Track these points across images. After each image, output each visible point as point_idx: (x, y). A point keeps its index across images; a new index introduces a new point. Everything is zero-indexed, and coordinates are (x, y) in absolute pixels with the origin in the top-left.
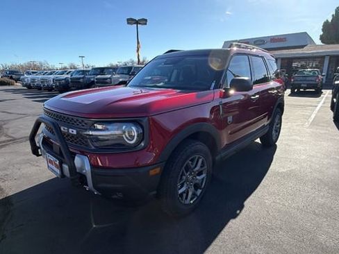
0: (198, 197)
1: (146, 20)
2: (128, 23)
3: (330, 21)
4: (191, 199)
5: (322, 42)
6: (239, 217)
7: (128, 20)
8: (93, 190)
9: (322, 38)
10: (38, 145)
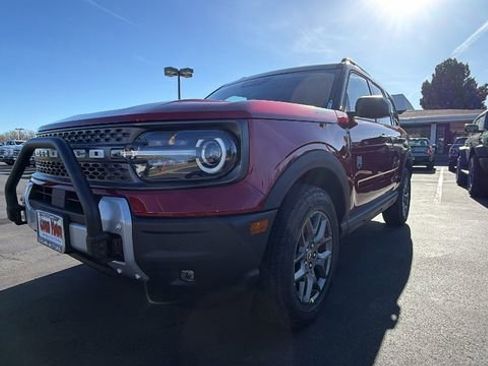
0: (321, 292)
1: (192, 71)
2: (166, 74)
3: (430, 82)
4: (312, 295)
5: (424, 107)
6: (399, 326)
7: (166, 69)
8: (136, 267)
9: (422, 103)
10: (20, 203)
